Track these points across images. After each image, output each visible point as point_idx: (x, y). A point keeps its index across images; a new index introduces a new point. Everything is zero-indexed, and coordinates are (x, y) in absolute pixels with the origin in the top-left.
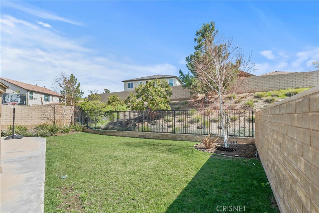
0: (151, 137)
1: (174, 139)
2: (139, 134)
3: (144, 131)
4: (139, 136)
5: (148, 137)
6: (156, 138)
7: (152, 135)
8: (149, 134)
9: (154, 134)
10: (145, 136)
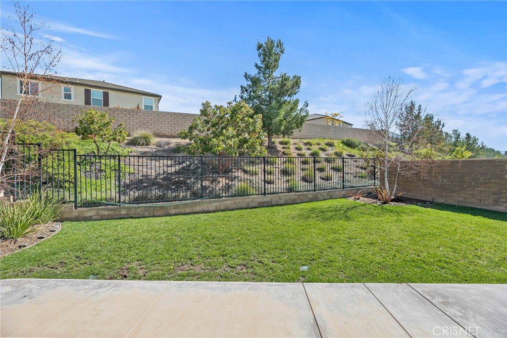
0: (281, 202)
1: (315, 199)
2: (259, 200)
3: (268, 194)
4: (259, 203)
5: (277, 202)
6: (290, 202)
7: (283, 198)
8: (278, 198)
9: (286, 195)
10: (271, 202)
